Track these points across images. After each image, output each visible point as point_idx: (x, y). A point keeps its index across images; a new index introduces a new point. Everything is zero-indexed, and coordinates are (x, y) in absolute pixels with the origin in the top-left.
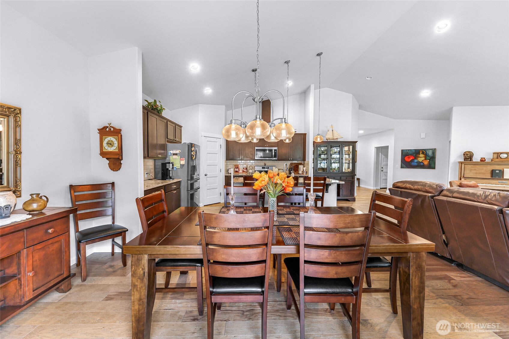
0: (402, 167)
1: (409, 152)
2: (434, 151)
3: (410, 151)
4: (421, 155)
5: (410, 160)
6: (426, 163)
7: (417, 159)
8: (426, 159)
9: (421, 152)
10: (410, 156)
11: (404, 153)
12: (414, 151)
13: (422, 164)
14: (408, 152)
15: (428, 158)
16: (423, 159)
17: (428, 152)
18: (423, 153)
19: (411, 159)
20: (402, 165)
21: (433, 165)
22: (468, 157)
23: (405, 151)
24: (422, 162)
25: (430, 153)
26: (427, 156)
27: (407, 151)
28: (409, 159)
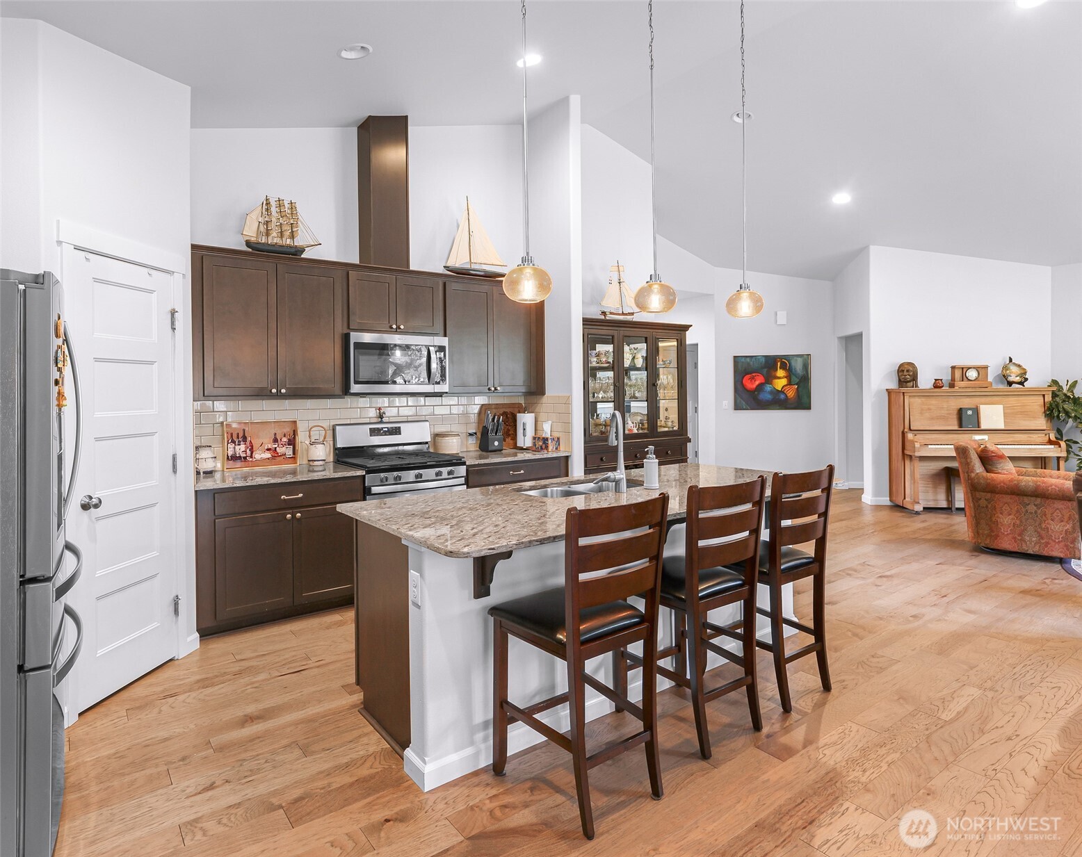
0: (737, 407)
1: (751, 363)
2: (806, 359)
3: (753, 359)
4: (780, 373)
5: (754, 386)
6: (791, 393)
7: (771, 384)
8: (790, 383)
9: (779, 364)
10: (754, 374)
11: (740, 365)
12: (763, 360)
13: (782, 396)
14: (748, 364)
15: (795, 380)
16: (784, 382)
17: (793, 363)
18: (783, 367)
19: (757, 383)
20: (738, 401)
21: (805, 400)
22: (906, 375)
23: (743, 360)
24: (782, 392)
25: (798, 366)
26: (793, 374)
27: (748, 360)
28: (752, 384)
